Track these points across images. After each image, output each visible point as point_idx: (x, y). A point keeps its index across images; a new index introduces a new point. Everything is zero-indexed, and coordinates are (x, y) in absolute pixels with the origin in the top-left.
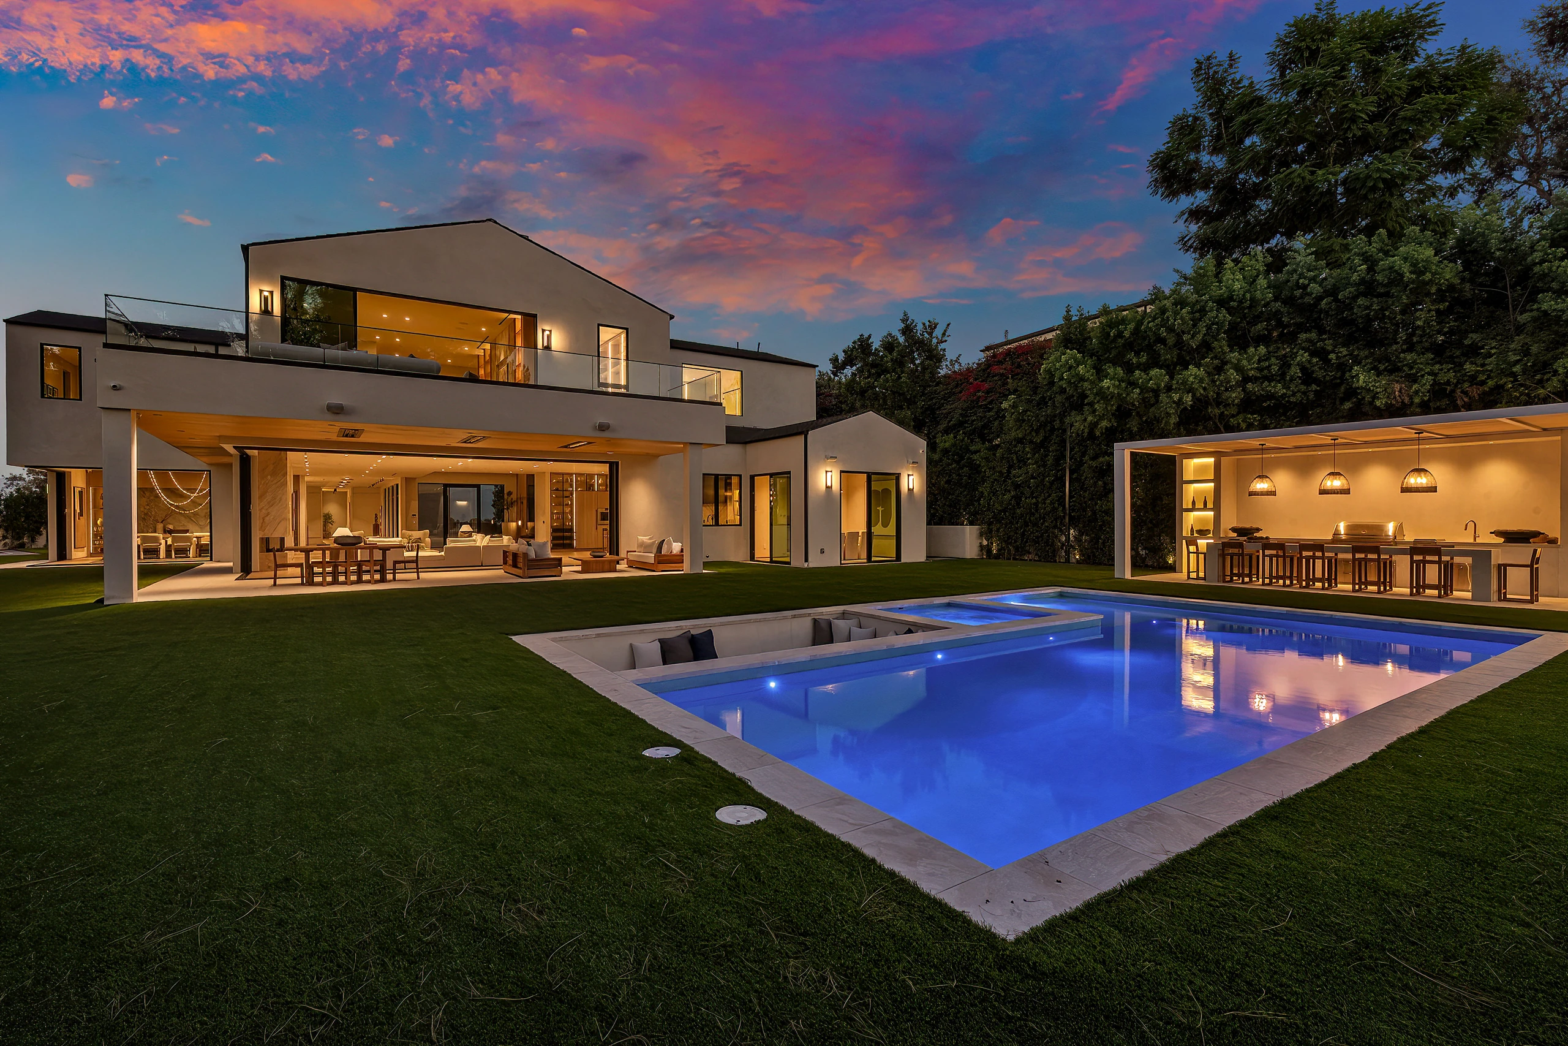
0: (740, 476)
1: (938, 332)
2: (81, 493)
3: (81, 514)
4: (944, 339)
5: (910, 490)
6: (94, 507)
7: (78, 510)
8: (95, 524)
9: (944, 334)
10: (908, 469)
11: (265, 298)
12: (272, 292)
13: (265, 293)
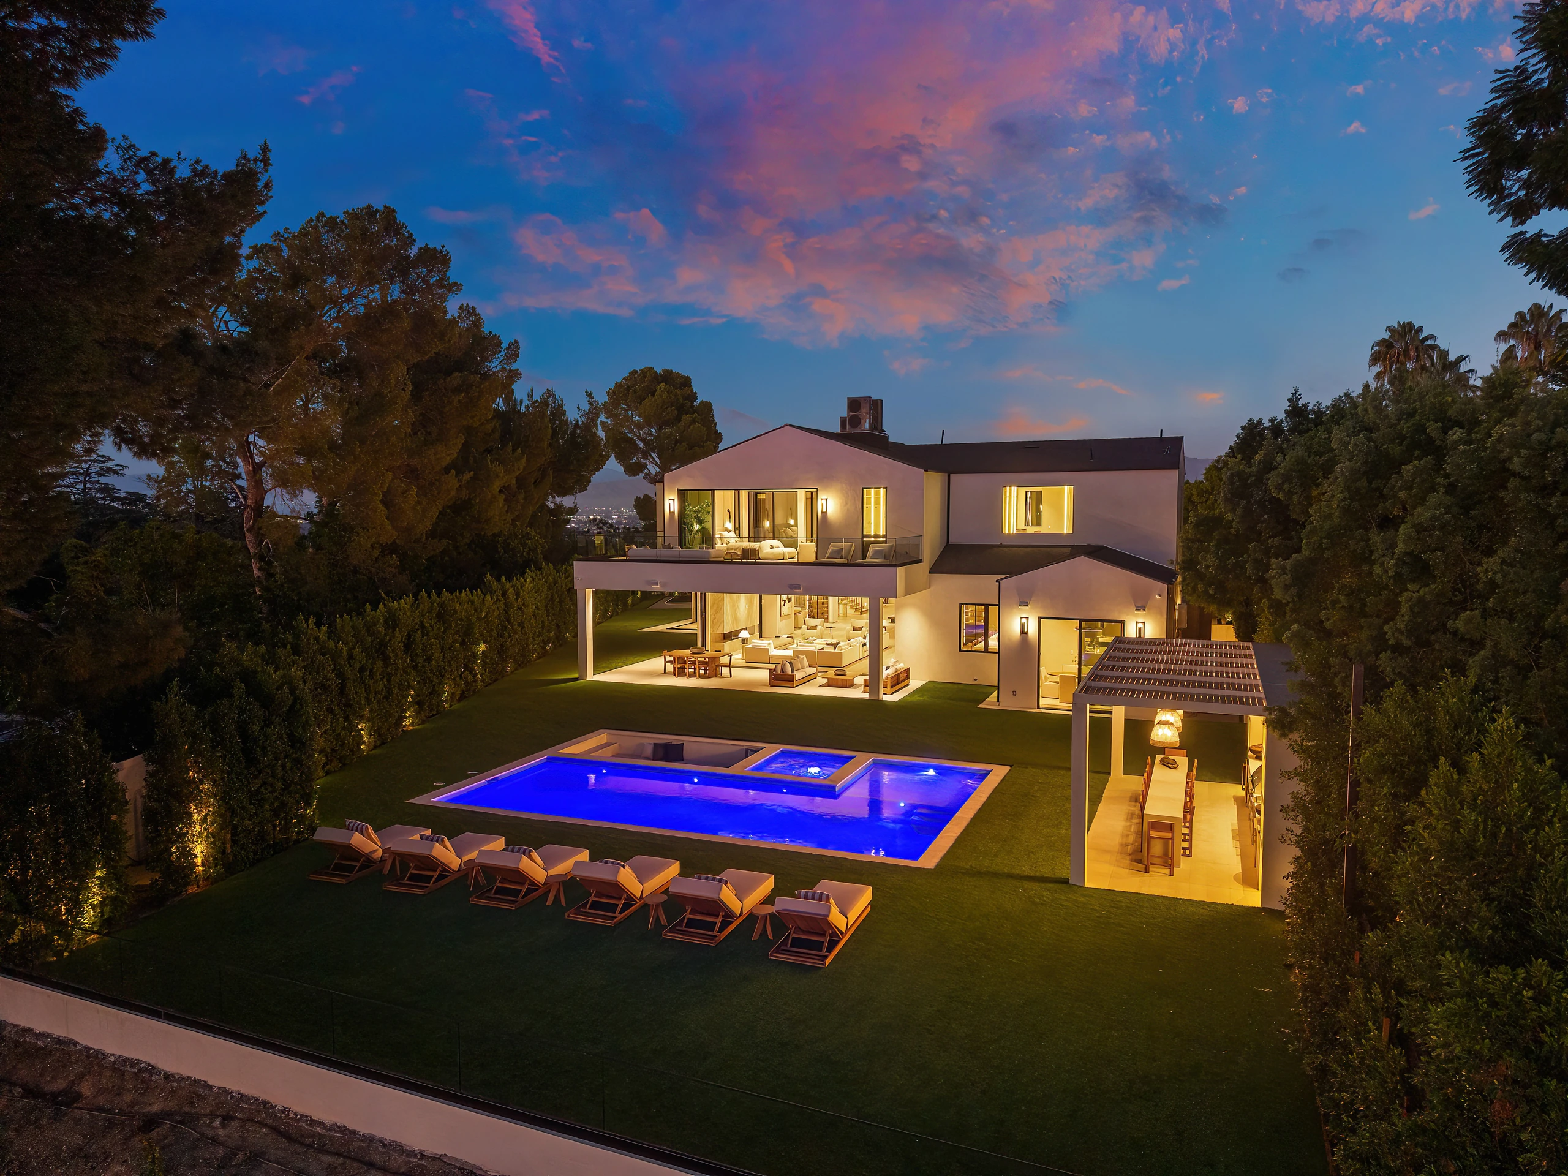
10: (1136, 616)
11: (670, 505)
12: (674, 500)
13: (670, 501)
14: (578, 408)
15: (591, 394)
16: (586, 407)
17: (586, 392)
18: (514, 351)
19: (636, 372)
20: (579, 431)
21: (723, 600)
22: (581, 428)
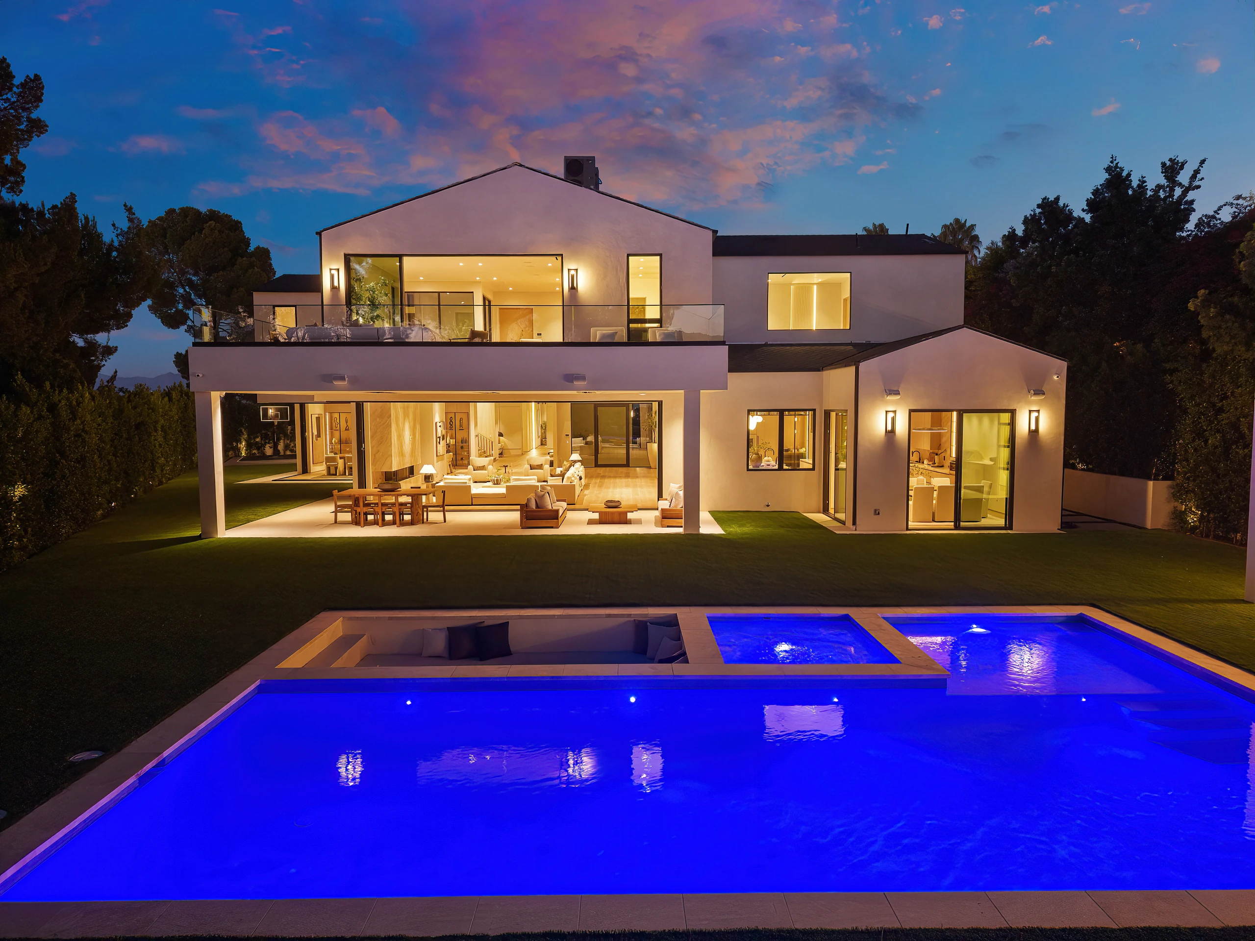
0: (814, 410)
1: (1184, 177)
2: (318, 419)
3: (319, 435)
4: (1196, 183)
5: (1034, 433)
6: (331, 428)
7: (315, 433)
8: (331, 443)
9: (1194, 177)
10: (1030, 403)
11: (332, 277)
12: (338, 270)
13: (333, 272)
14: (114, 225)
15: (131, 208)
16: (124, 225)
17: (125, 205)
19: (174, 210)
20: (114, 254)
21: (389, 426)
22: (117, 250)
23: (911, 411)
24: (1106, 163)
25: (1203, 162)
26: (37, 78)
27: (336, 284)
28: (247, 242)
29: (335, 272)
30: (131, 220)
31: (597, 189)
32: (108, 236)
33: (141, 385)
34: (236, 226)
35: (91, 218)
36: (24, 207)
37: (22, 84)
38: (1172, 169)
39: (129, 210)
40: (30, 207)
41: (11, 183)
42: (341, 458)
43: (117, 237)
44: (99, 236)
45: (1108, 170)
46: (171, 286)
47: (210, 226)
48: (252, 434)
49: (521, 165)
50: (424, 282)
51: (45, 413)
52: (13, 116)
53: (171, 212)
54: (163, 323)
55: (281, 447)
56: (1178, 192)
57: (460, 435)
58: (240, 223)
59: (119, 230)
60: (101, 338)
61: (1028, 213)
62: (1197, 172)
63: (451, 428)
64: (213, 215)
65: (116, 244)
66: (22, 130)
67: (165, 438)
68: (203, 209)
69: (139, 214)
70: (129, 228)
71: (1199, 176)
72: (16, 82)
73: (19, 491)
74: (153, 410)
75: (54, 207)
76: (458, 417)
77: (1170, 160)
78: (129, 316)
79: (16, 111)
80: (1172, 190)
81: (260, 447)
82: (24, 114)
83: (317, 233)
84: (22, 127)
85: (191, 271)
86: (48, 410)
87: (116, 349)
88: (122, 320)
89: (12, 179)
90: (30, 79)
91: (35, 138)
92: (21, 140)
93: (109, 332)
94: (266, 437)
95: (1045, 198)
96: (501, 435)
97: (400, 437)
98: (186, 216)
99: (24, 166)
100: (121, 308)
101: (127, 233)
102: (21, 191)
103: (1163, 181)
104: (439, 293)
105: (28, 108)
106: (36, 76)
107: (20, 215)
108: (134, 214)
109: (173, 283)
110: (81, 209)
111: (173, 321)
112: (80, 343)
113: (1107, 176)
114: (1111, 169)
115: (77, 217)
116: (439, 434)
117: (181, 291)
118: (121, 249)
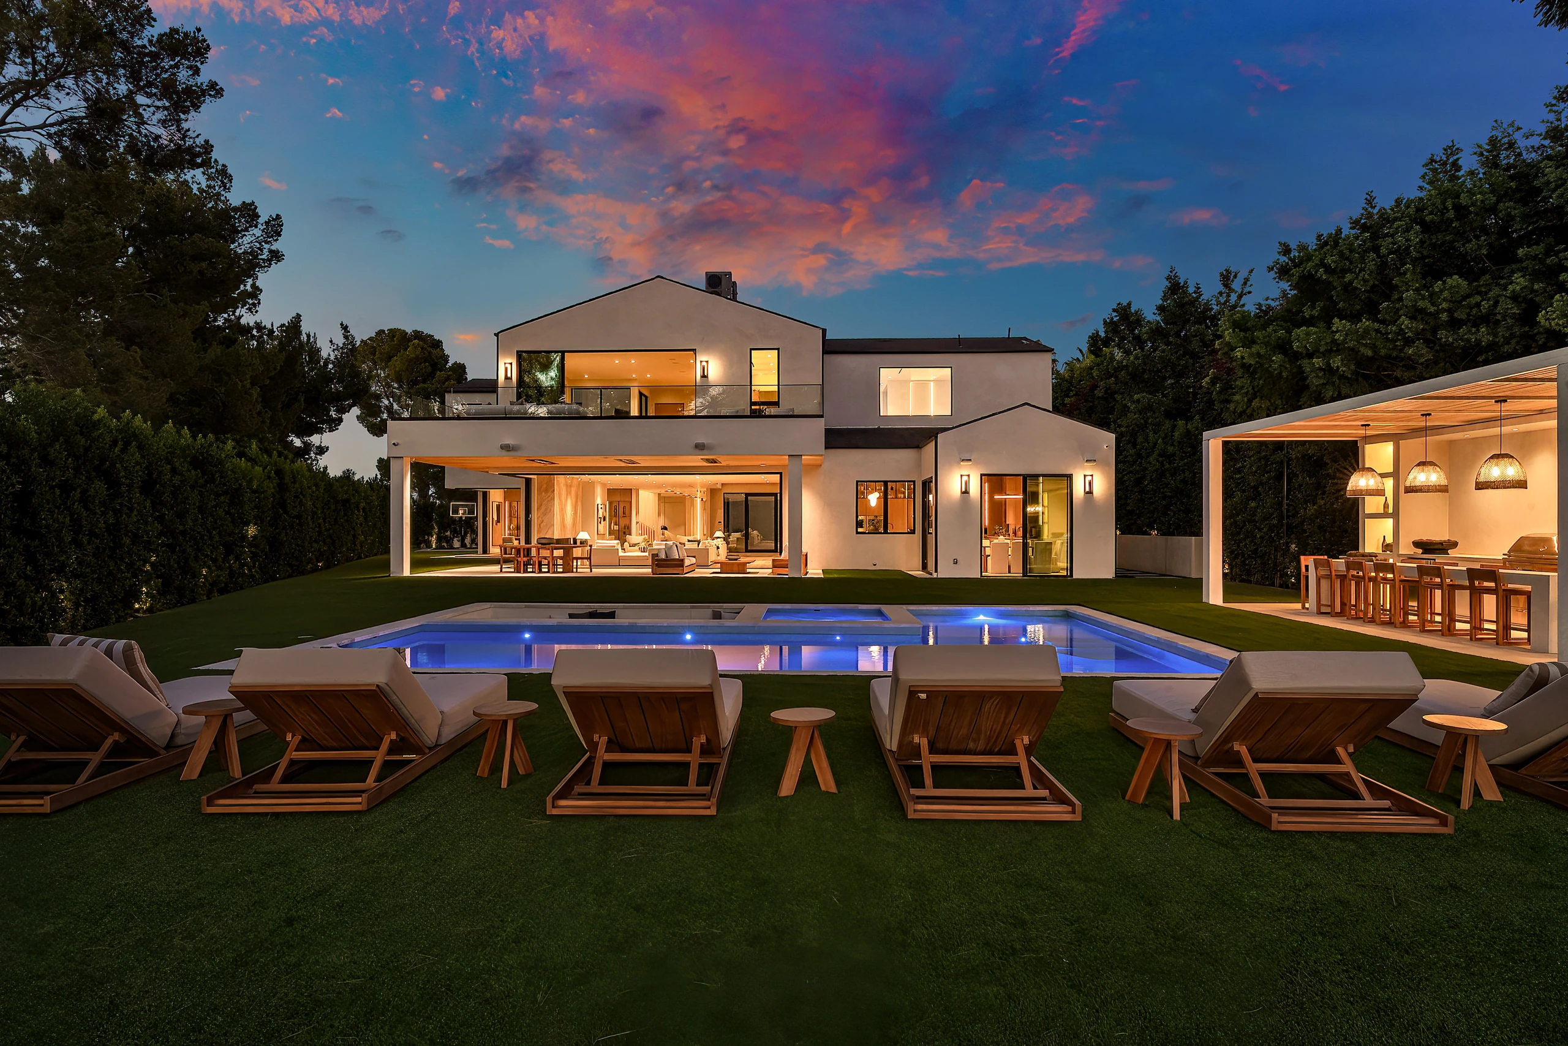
0: (914, 482)
1: (1236, 285)
2: (498, 507)
3: (498, 521)
5: (1088, 494)
6: (510, 516)
7: (495, 518)
8: (509, 529)
10: (1084, 469)
11: (506, 369)
12: (511, 364)
13: (507, 365)
14: (331, 341)
15: (346, 327)
16: (340, 341)
17: (342, 324)
18: (274, 228)
19: (383, 331)
20: (331, 366)
21: (553, 499)
22: (333, 363)
23: (982, 475)
24: (1167, 273)
25: (1251, 271)
26: (278, 217)
27: (509, 375)
28: (446, 359)
29: (509, 366)
30: (346, 337)
31: (734, 299)
32: (326, 351)
33: (348, 470)
34: (438, 344)
35: (312, 335)
36: (259, 326)
37: (266, 222)
38: (1226, 278)
39: (345, 328)
40: (263, 325)
41: (249, 305)
42: (516, 539)
43: (333, 351)
44: (319, 350)
45: (1168, 278)
46: (378, 397)
47: (414, 344)
48: (443, 527)
49: (662, 277)
50: (589, 380)
51: (273, 474)
52: (258, 248)
53: (380, 332)
54: (368, 431)
55: (468, 541)
56: (1233, 298)
57: (623, 521)
58: (441, 342)
59: (336, 346)
60: (315, 439)
61: (1106, 316)
62: (1246, 280)
63: (615, 516)
64: (418, 335)
65: (332, 358)
66: (263, 260)
67: (365, 518)
68: (409, 331)
69: (352, 331)
70: (344, 344)
71: (1249, 283)
72: (261, 220)
73: (252, 531)
74: (357, 492)
75: (283, 325)
76: (622, 506)
77: (1226, 270)
78: (340, 420)
79: (260, 243)
80: (1228, 296)
81: (449, 541)
82: (266, 246)
83: (495, 334)
84: (264, 257)
85: (396, 385)
86: (275, 473)
87: (327, 448)
88: (334, 424)
89: (250, 301)
90: (273, 218)
91: (273, 265)
92: (262, 267)
93: (322, 434)
94: (455, 533)
95: (1119, 304)
96: (665, 528)
97: (563, 511)
98: (394, 336)
99: (261, 291)
100: (333, 414)
101: (341, 348)
102: (257, 312)
103: (1222, 288)
104: (601, 389)
105: (270, 241)
106: (277, 215)
107: (255, 332)
108: (349, 332)
109: (380, 395)
110: (305, 327)
111: (378, 430)
112: (298, 443)
113: (1167, 283)
114: (1171, 278)
115: (300, 333)
116: (600, 515)
117: (386, 402)
118: (337, 363)
